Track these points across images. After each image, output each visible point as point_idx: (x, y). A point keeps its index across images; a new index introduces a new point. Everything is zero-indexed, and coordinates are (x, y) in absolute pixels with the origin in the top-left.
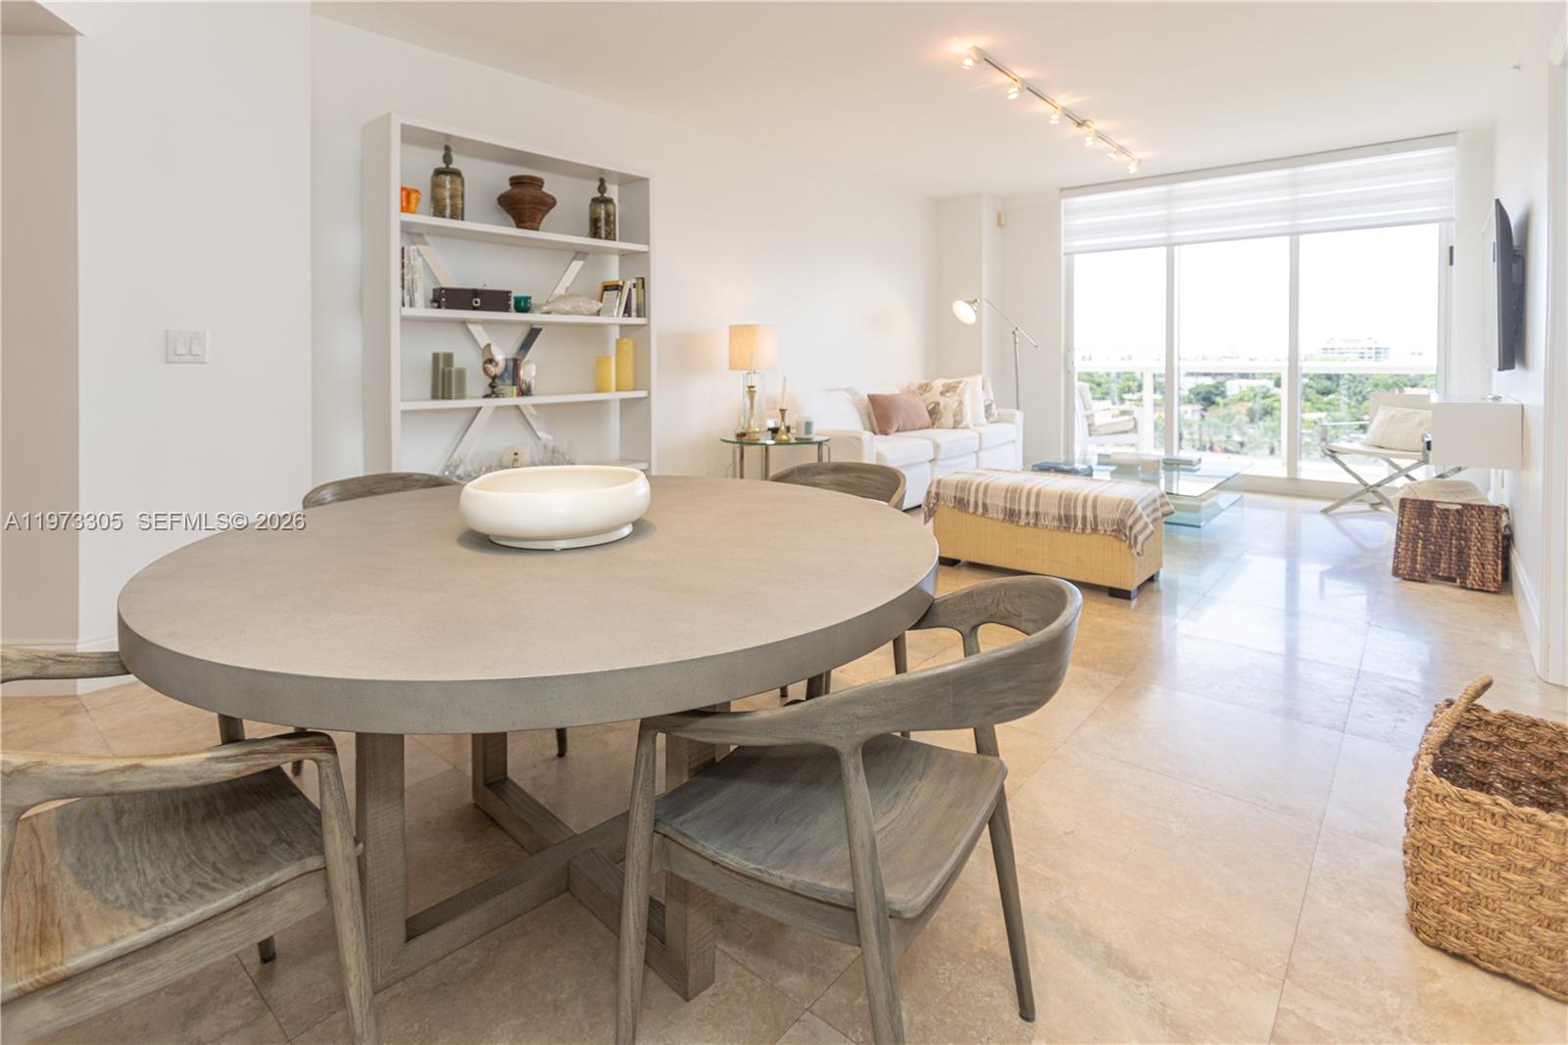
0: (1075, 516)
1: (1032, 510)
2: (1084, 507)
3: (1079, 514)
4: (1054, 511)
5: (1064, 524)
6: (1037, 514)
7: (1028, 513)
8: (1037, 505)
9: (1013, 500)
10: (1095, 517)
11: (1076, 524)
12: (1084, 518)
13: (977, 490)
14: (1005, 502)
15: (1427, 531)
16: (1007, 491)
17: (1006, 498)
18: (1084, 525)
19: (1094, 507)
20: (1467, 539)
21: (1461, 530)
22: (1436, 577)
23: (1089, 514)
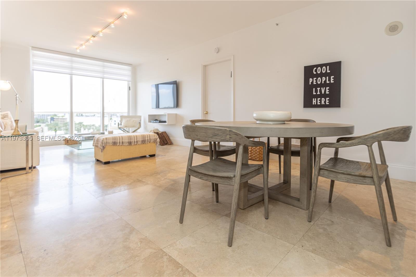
0: (146, 140)
1: (136, 141)
2: (148, 137)
3: (147, 139)
4: (141, 140)
5: (143, 142)
6: (137, 141)
7: (134, 142)
8: (137, 139)
9: (130, 139)
10: (150, 139)
11: (146, 142)
12: (148, 140)
13: (120, 139)
14: (128, 140)
15: (160, 137)
16: (128, 137)
17: (128, 139)
18: (148, 141)
19: (150, 137)
20: (165, 137)
21: (164, 136)
22: (165, 144)
23: (149, 139)
